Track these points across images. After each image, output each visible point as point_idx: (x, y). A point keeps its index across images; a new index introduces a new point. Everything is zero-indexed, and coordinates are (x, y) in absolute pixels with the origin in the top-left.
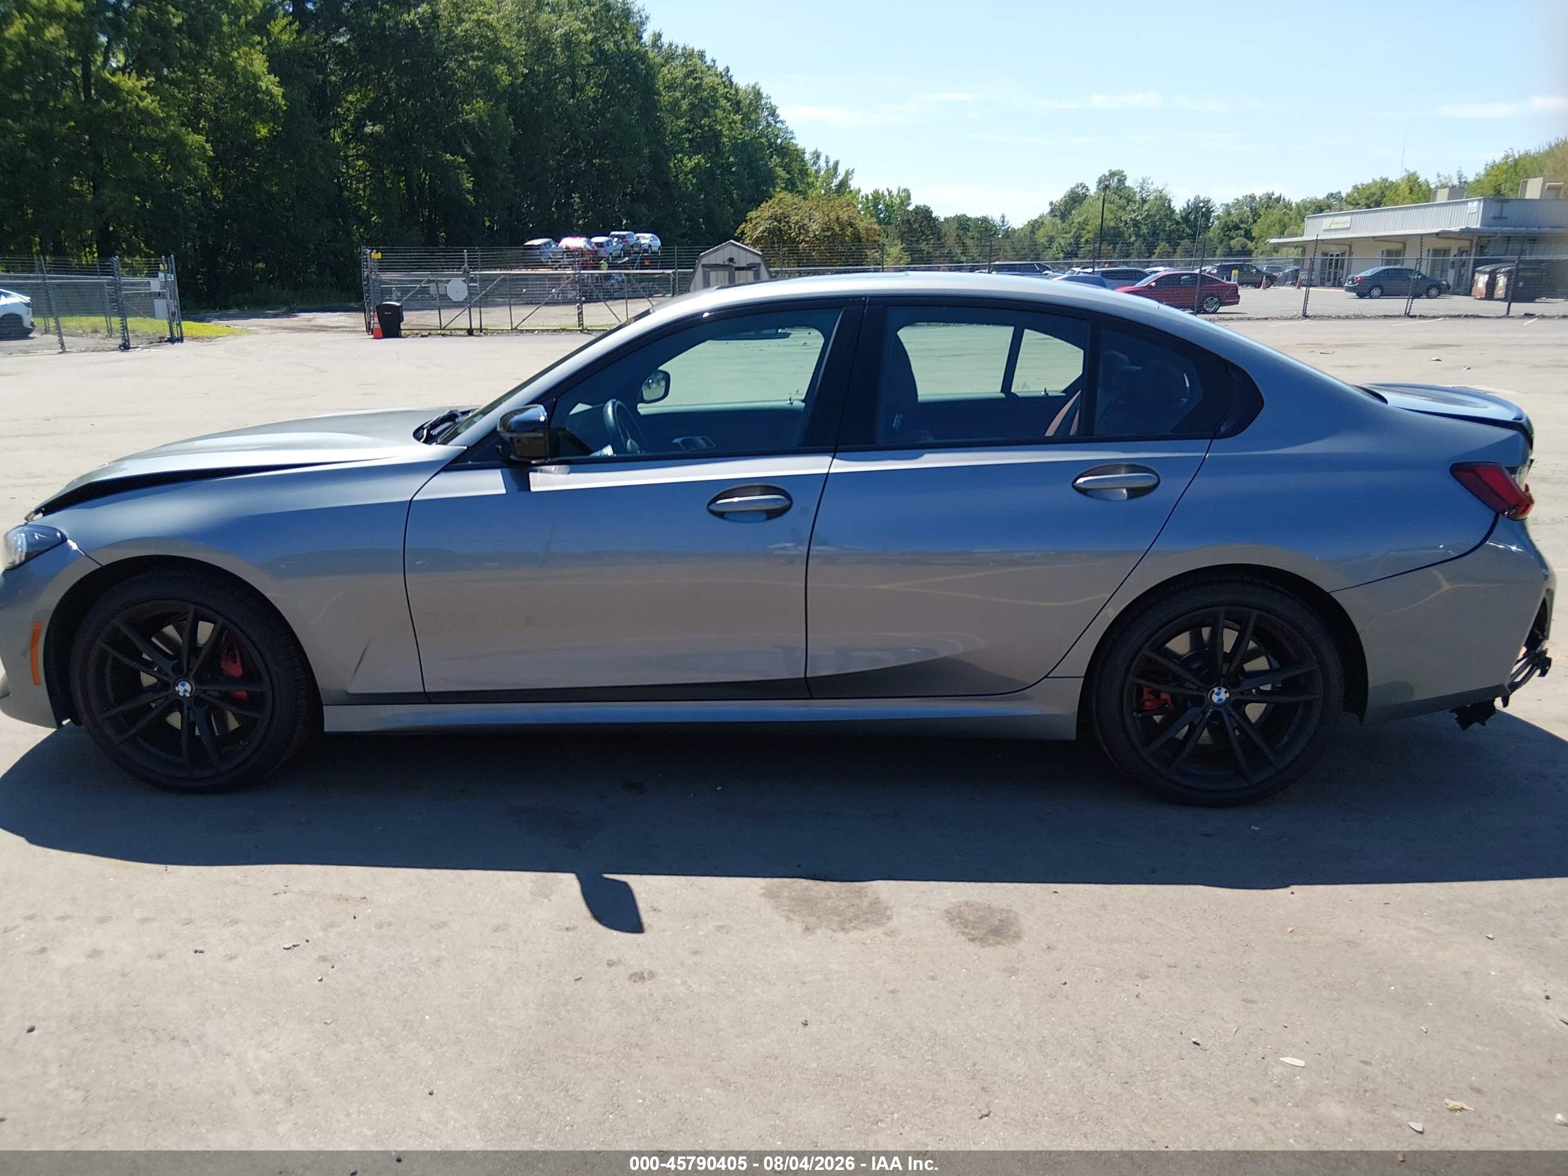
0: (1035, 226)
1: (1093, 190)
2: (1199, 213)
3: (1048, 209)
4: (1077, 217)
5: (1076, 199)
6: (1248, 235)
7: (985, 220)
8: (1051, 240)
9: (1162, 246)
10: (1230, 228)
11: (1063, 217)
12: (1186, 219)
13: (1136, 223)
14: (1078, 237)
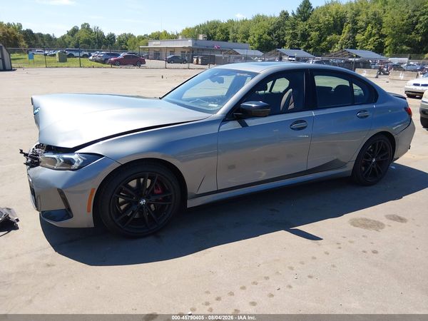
0: (63, 38)
1: (80, 28)
2: (112, 37)
3: (66, 33)
4: (77, 35)
5: (75, 31)
6: (126, 44)
7: (49, 35)
8: (70, 42)
9: (103, 46)
10: (121, 42)
11: (72, 36)
12: (108, 38)
13: (94, 39)
14: (78, 42)
